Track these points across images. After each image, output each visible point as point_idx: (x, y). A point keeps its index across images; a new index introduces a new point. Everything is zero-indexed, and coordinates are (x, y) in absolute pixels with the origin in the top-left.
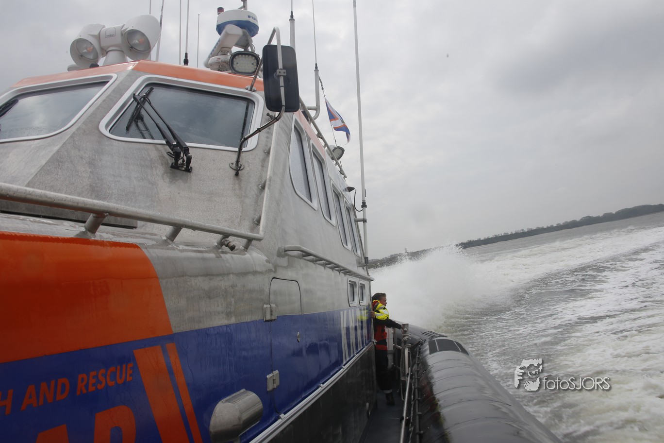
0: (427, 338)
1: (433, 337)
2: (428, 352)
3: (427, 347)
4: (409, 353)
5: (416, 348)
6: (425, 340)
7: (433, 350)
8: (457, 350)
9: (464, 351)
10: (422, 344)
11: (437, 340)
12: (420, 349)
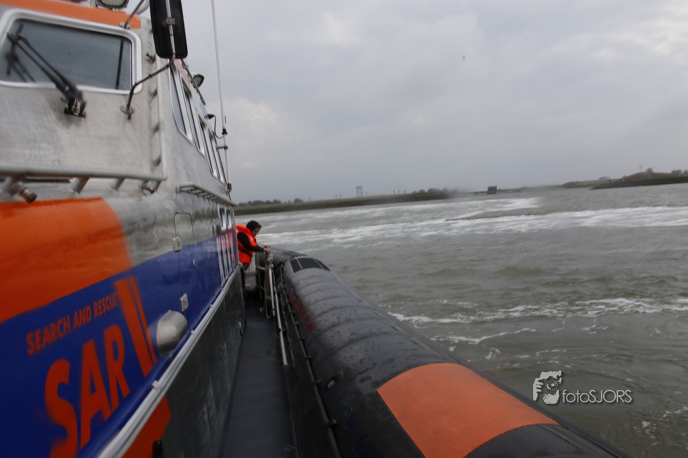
0: (288, 258)
1: (293, 257)
2: (292, 269)
3: (289, 267)
4: (272, 273)
5: (279, 268)
6: (286, 260)
7: (296, 268)
8: (318, 267)
9: (325, 268)
10: (284, 264)
11: (299, 259)
12: (282, 268)
